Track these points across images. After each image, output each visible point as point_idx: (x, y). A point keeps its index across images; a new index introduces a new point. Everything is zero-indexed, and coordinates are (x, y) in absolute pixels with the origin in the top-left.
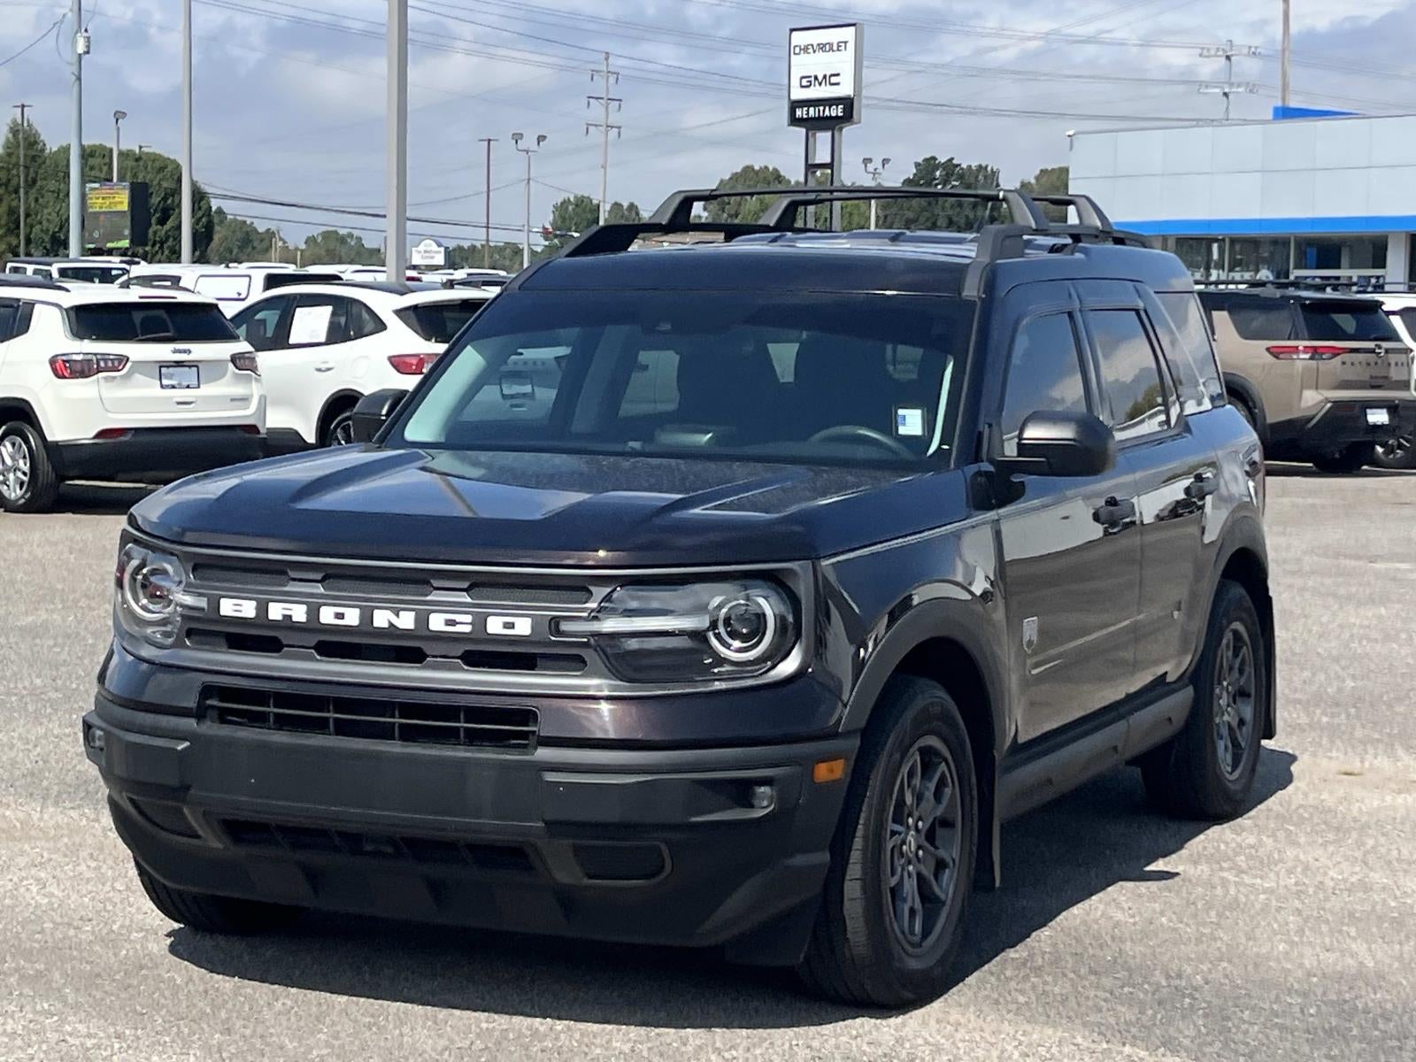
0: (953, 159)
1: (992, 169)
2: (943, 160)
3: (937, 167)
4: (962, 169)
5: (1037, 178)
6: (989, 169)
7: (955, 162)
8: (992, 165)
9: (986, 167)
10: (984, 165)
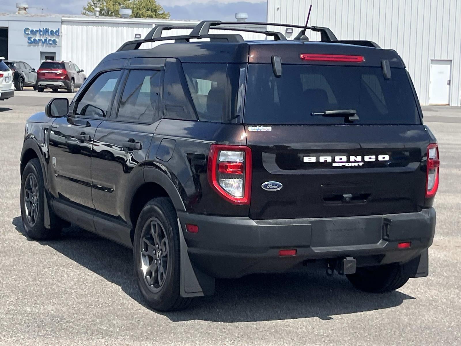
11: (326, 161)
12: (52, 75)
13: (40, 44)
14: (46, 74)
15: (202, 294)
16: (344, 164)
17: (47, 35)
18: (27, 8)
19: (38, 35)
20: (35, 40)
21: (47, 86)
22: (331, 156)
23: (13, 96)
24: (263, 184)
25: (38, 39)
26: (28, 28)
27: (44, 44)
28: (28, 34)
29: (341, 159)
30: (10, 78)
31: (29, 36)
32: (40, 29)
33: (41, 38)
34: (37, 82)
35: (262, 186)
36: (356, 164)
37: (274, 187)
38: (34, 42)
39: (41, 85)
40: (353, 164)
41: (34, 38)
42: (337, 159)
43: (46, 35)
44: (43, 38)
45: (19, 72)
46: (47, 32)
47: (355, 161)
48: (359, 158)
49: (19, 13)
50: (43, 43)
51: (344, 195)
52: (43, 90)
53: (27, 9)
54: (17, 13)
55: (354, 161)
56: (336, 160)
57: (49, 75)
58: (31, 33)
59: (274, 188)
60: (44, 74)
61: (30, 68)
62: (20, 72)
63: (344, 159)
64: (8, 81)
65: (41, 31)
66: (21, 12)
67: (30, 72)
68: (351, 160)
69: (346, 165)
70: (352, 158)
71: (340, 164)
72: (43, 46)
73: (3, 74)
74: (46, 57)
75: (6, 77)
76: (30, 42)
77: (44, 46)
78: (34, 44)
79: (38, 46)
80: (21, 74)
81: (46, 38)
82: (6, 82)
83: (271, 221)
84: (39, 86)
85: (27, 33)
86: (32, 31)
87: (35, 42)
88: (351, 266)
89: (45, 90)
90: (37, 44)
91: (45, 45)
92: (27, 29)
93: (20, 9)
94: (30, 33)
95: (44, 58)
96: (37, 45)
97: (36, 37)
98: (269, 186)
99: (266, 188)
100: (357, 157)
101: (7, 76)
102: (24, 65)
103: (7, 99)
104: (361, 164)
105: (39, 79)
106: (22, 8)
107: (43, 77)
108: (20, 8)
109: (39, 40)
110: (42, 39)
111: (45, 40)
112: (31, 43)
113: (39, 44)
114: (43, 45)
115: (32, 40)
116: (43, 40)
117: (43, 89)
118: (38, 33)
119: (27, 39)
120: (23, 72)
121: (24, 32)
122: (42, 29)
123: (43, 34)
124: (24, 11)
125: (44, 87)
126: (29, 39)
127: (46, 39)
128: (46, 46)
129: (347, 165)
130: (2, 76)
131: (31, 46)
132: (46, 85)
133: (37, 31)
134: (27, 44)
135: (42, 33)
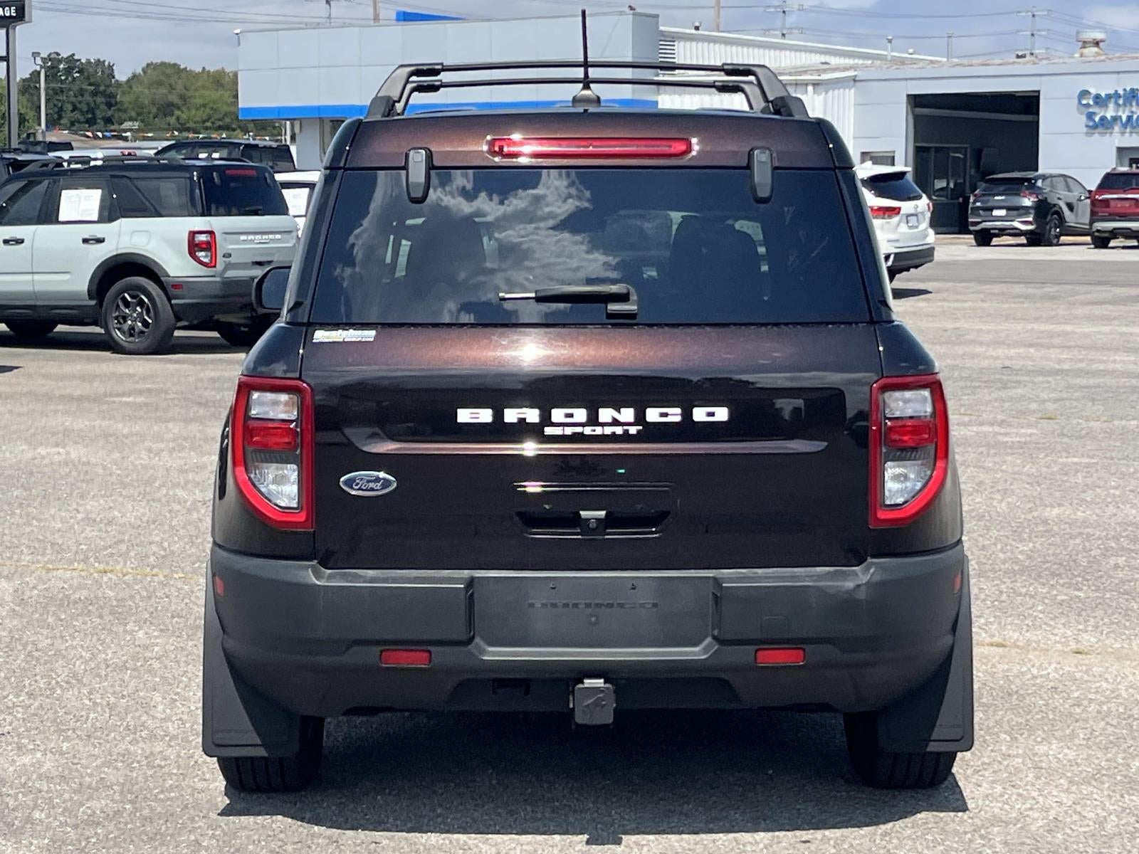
0: (74, 55)
1: (109, 63)
2: (65, 55)
3: (60, 61)
4: (82, 63)
5: (143, 70)
6: (106, 64)
7: (76, 57)
8: (107, 58)
9: (104, 61)
10: (102, 60)
11: (525, 419)
12: (1127, 204)
13: (1117, 129)
14: (1112, 203)
15: (262, 752)
16: (579, 429)
17: (1134, 104)
18: (1102, 41)
19: (1111, 106)
20: (1103, 119)
21: (1114, 234)
22: (539, 408)
23: (931, 261)
24: (342, 479)
25: (1112, 117)
26: (1087, 91)
27: (1126, 128)
28: (1088, 105)
29: (571, 416)
30: (920, 216)
31: (1091, 110)
32: (1116, 91)
33: (1120, 114)
34: (1091, 224)
35: (341, 484)
36: (619, 430)
37: (372, 485)
38: (1102, 125)
39: (1098, 231)
40: (608, 430)
41: (1102, 114)
42: (558, 415)
43: (1131, 105)
44: (1124, 112)
45: (1049, 201)
46: (1134, 97)
47: (616, 422)
48: (627, 414)
49: (1082, 55)
50: (1125, 126)
51: (582, 513)
52: (1109, 243)
53: (1101, 44)
54: (1077, 55)
55: (610, 420)
56: (554, 419)
57: (1119, 204)
58: (1096, 103)
59: (372, 489)
60: (1106, 203)
61: (1082, 190)
62: (1053, 200)
63: (580, 415)
64: (916, 224)
65: (1119, 96)
66: (1086, 51)
67: (1083, 198)
68: (601, 420)
69: (586, 433)
70: (606, 414)
71: (566, 428)
72: (1123, 133)
73: (900, 209)
74: (1131, 159)
75: (908, 216)
76: (1091, 124)
77: (1125, 133)
78: (1100, 130)
79: (1111, 133)
80: (1055, 205)
81: (1132, 112)
82: (910, 227)
83: (371, 573)
84: (1096, 234)
85: (1084, 102)
86: (1097, 97)
87: (1105, 125)
88: (597, 704)
89: (1112, 244)
90: (1108, 128)
91: (1128, 130)
92: (1084, 93)
93: (1085, 44)
94: (1091, 104)
95: (1127, 162)
96: (1108, 131)
97: (1106, 111)
98: (357, 484)
99: (352, 488)
100: (622, 410)
101: (912, 211)
102: (1066, 181)
103: (916, 267)
104: (633, 430)
105: (1094, 217)
106: (1090, 42)
107: (1102, 212)
108: (1084, 42)
109: (1115, 119)
110: (1120, 117)
111: (1129, 118)
112: (1095, 127)
113: (1113, 129)
114: (1123, 130)
115: (1097, 119)
116: (1124, 118)
117: (1108, 240)
118: (1113, 100)
119: (1084, 118)
120: (1059, 199)
121: (1076, 101)
122: (1121, 92)
123: (1124, 104)
124: (1096, 49)
125: (1107, 235)
126: (1090, 116)
127: (1130, 114)
128: (1131, 133)
129: (588, 431)
130: (899, 213)
131: (1094, 133)
132: (1110, 229)
133: (1109, 97)
134: (1085, 129)
135: (1121, 101)
